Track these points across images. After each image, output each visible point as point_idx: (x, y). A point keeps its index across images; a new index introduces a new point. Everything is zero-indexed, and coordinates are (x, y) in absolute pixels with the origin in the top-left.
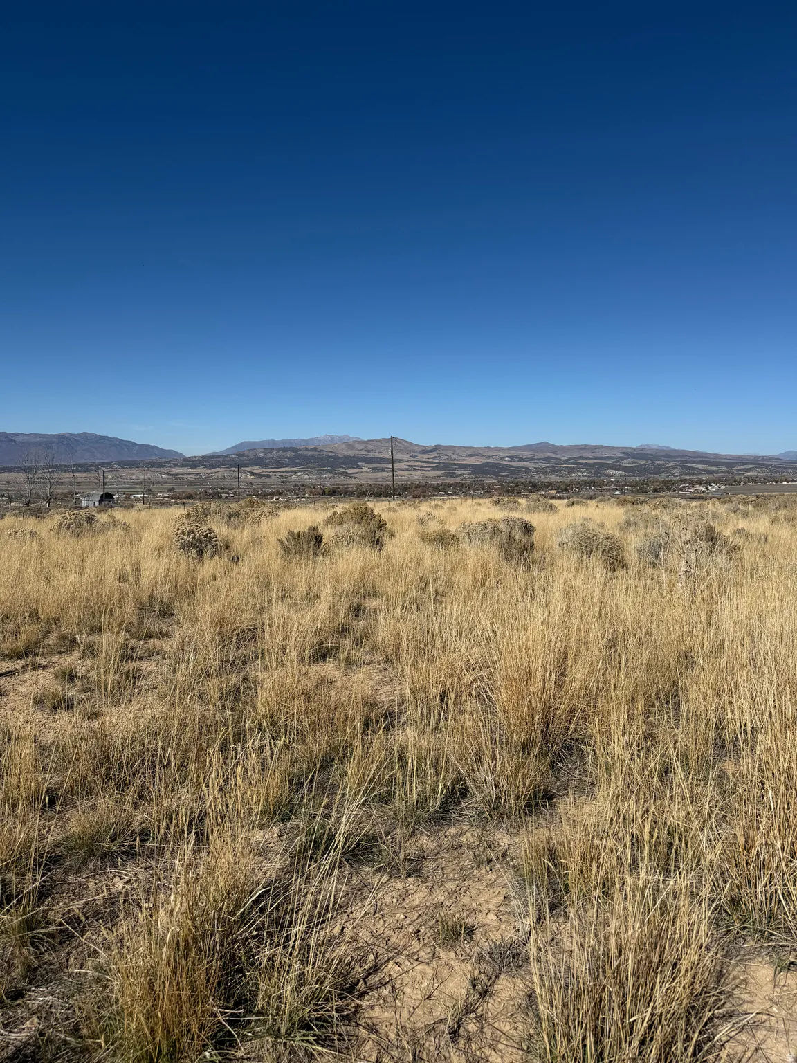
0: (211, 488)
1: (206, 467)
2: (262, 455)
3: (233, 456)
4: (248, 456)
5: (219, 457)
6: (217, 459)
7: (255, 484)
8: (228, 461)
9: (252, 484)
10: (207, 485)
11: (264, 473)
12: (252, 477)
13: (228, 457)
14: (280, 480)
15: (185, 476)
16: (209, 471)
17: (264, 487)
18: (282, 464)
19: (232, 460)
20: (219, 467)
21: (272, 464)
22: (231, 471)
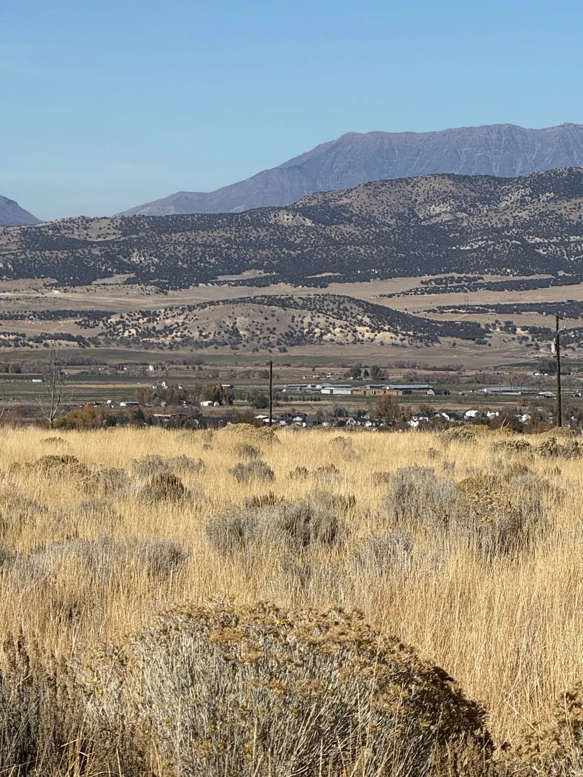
0: (161, 395)
1: (141, 276)
2: (441, 212)
3: (286, 219)
4: (365, 221)
5: (208, 222)
6: (201, 237)
7: (395, 375)
8: (259, 245)
9: (378, 376)
10: (145, 377)
11: (448, 317)
12: (385, 336)
13: (257, 224)
14: (531, 356)
15: (33, 327)
16: (151, 300)
17: (442, 394)
18: (552, 264)
19: (281, 238)
20: (208, 277)
21: (497, 265)
22: (272, 301)
